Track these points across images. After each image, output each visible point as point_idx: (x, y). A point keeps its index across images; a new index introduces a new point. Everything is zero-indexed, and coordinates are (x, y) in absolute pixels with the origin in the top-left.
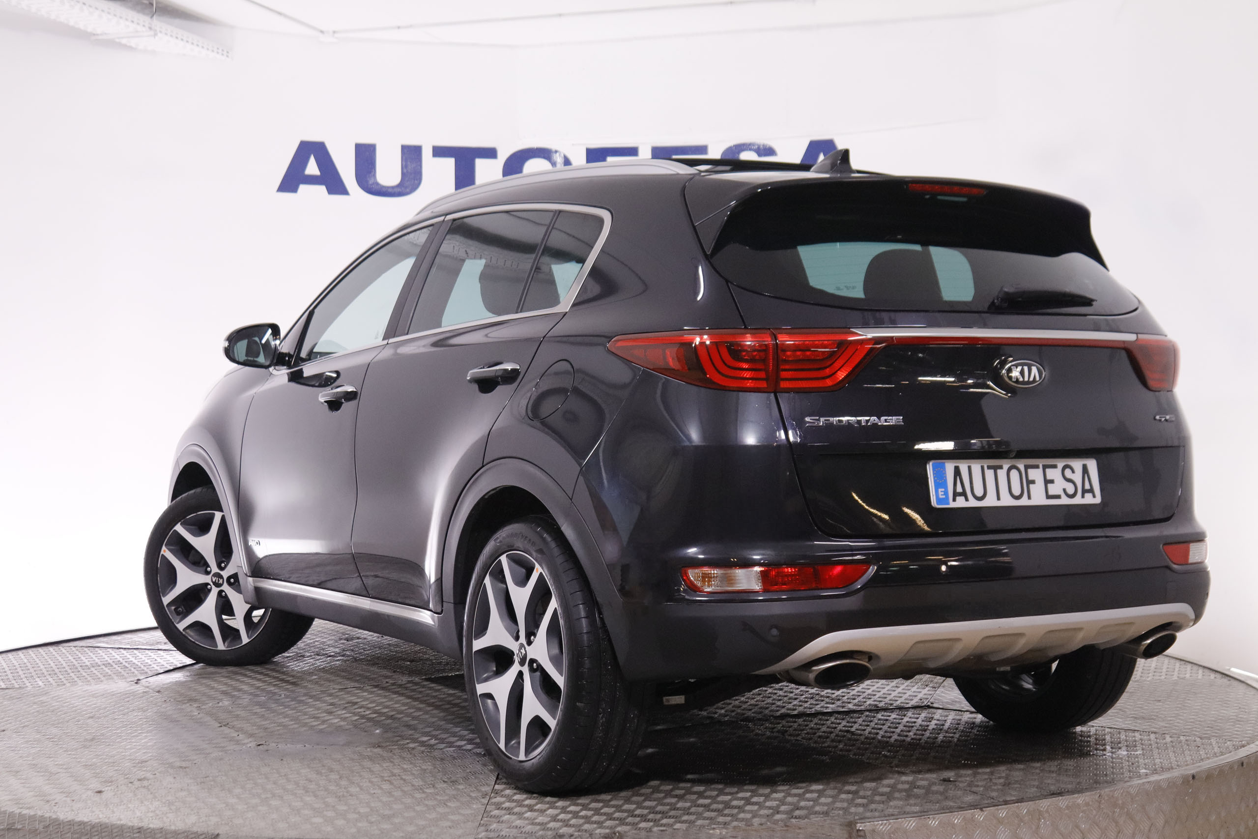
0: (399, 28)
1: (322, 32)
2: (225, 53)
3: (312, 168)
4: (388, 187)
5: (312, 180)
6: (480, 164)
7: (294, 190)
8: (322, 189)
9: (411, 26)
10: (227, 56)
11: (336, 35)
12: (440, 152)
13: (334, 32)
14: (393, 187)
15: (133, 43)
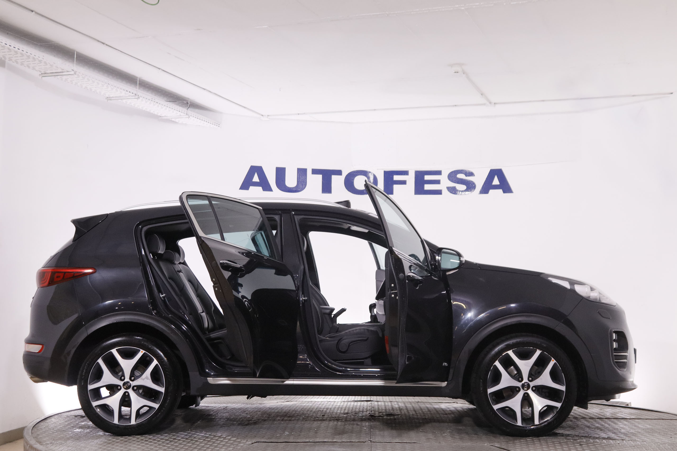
0: (299, 114)
1: (262, 115)
2: (218, 125)
3: (256, 179)
4: (291, 188)
5: (256, 184)
6: (334, 178)
7: (247, 189)
8: (260, 188)
9: (304, 114)
10: (219, 126)
11: (269, 117)
12: (315, 172)
13: (268, 116)
14: (293, 188)
15: (177, 120)
